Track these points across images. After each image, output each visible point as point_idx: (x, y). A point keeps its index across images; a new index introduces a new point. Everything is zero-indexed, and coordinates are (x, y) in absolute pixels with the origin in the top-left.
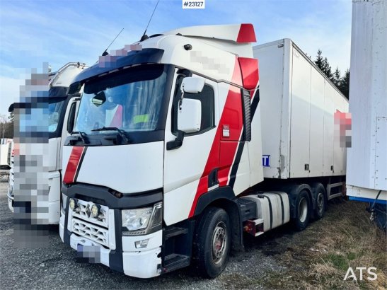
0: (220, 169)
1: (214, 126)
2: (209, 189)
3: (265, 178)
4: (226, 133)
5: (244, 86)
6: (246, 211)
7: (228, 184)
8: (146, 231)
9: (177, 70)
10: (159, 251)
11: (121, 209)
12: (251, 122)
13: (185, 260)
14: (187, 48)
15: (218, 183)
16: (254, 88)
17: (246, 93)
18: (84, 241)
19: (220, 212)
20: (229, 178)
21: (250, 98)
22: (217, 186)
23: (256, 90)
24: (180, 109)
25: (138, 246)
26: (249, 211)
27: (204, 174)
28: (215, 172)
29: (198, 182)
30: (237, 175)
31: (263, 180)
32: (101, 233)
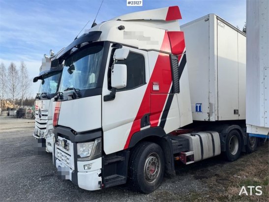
0: (150, 114)
1: (145, 83)
2: (142, 129)
3: (193, 121)
4: (156, 88)
5: (172, 53)
6: (179, 146)
7: (158, 125)
8: (90, 158)
9: (111, 44)
10: (100, 172)
11: (77, 143)
12: (179, 78)
13: (122, 179)
14: (121, 28)
15: (150, 124)
16: (182, 53)
17: (174, 57)
18: (61, 164)
19: (153, 145)
20: (160, 121)
21: (178, 61)
22: (149, 126)
23: (183, 55)
24: (113, 72)
25: (86, 168)
26: (181, 145)
27: (137, 118)
28: (146, 117)
29: (131, 124)
30: (167, 119)
31: (192, 122)
32: (68, 159)
